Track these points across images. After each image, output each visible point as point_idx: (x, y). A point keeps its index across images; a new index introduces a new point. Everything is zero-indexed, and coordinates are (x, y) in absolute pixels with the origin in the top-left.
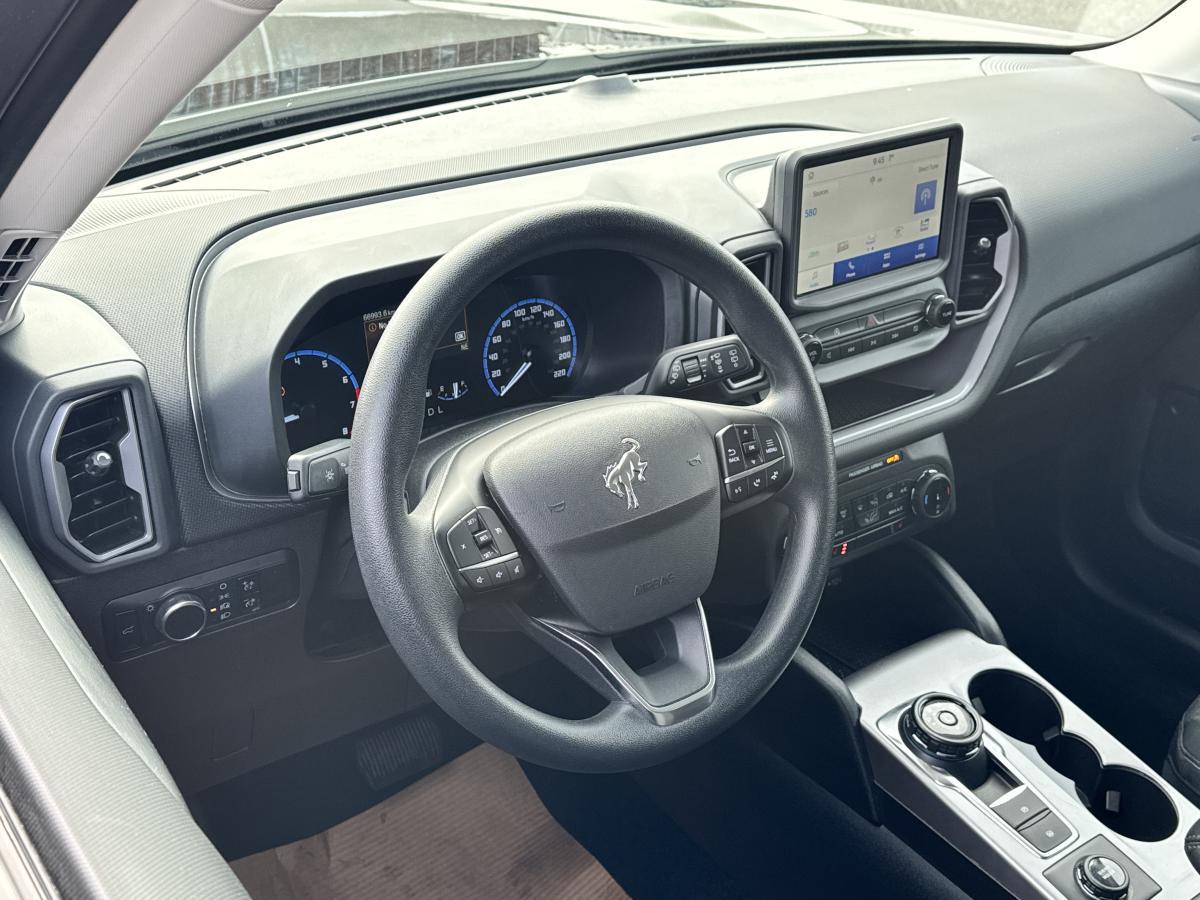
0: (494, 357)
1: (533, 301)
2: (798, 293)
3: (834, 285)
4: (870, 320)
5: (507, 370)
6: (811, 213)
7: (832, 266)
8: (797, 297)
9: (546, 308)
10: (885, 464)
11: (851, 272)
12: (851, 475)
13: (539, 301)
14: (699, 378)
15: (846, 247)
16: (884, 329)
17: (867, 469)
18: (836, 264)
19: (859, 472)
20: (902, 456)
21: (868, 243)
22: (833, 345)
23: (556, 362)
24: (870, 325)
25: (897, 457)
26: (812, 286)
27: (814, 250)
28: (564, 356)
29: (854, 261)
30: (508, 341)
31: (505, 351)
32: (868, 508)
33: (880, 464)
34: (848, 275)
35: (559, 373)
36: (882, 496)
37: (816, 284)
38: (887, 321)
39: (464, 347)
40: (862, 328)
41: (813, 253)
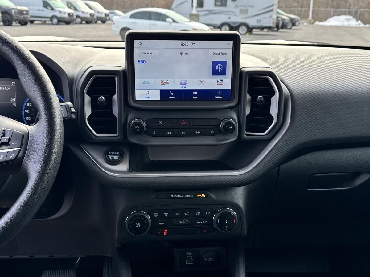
0: (28, 111)
2: (136, 100)
3: (160, 101)
4: (184, 121)
5: (34, 118)
10: (195, 197)
11: (172, 96)
12: (173, 196)
15: (167, 83)
16: (191, 128)
17: (184, 196)
18: (161, 91)
19: (177, 196)
20: (207, 195)
21: (181, 84)
22: (157, 129)
25: (203, 195)
26: (145, 98)
27: (146, 80)
29: (172, 91)
31: (33, 110)
32: (182, 217)
37: (149, 98)
39: (14, 104)
40: (176, 124)
41: (145, 82)
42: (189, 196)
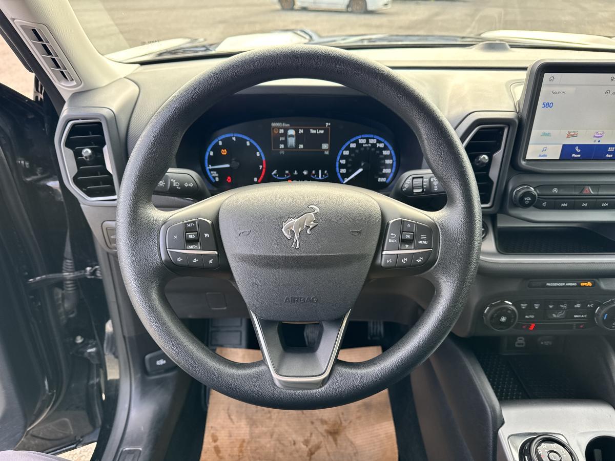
0: (343, 162)
1: (372, 136)
2: (526, 158)
3: (560, 160)
4: (587, 189)
5: (350, 171)
6: (547, 105)
7: (562, 145)
8: (524, 159)
9: (379, 142)
10: (579, 285)
11: (577, 153)
12: (548, 284)
13: (375, 137)
14: (420, 190)
15: (575, 135)
16: (597, 199)
17: (564, 284)
18: (564, 146)
19: (555, 284)
20: (594, 284)
21: (595, 136)
22: (549, 199)
23: (380, 173)
24: (585, 192)
25: (589, 284)
26: (540, 156)
27: (547, 131)
28: (385, 171)
29: (580, 146)
30: (353, 155)
31: (350, 160)
32: (557, 309)
33: (575, 284)
34: (574, 155)
35: (381, 180)
36: (571, 304)
37: (545, 156)
38: (600, 193)
39: (327, 153)
40: (577, 193)
41: (544, 133)
42: (571, 284)
